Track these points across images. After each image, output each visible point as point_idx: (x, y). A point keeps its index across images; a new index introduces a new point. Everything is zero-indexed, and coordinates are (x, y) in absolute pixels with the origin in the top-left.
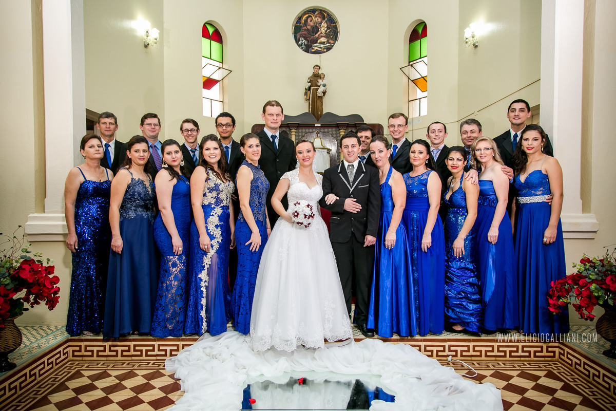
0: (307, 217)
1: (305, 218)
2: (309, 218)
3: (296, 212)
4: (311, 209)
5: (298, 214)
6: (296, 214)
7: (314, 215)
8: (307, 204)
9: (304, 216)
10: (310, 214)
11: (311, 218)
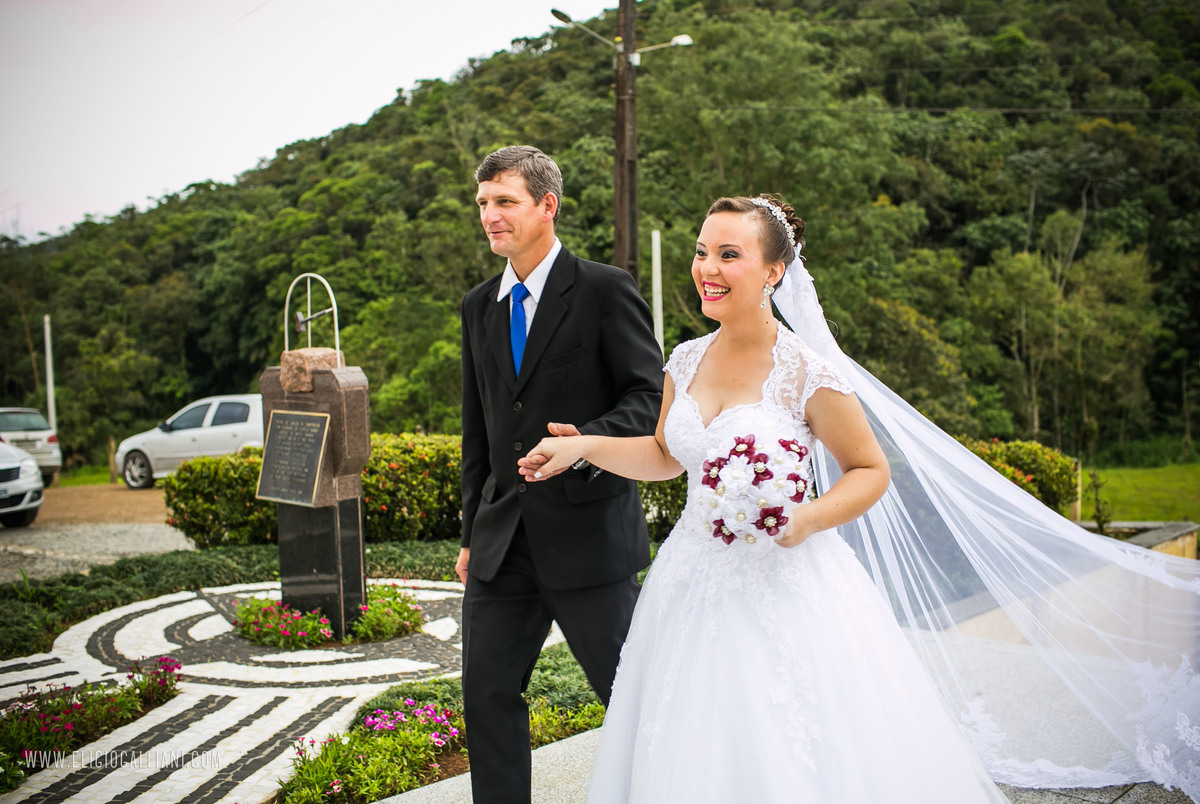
0: (760, 466)
1: (767, 474)
2: (763, 458)
3: (760, 525)
4: (720, 463)
5: (767, 513)
6: (771, 521)
7: (739, 441)
8: (707, 489)
9: (766, 484)
10: (744, 459)
11: (759, 449)
